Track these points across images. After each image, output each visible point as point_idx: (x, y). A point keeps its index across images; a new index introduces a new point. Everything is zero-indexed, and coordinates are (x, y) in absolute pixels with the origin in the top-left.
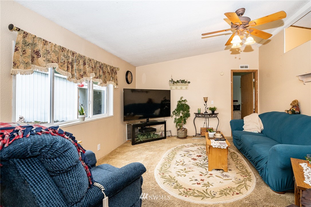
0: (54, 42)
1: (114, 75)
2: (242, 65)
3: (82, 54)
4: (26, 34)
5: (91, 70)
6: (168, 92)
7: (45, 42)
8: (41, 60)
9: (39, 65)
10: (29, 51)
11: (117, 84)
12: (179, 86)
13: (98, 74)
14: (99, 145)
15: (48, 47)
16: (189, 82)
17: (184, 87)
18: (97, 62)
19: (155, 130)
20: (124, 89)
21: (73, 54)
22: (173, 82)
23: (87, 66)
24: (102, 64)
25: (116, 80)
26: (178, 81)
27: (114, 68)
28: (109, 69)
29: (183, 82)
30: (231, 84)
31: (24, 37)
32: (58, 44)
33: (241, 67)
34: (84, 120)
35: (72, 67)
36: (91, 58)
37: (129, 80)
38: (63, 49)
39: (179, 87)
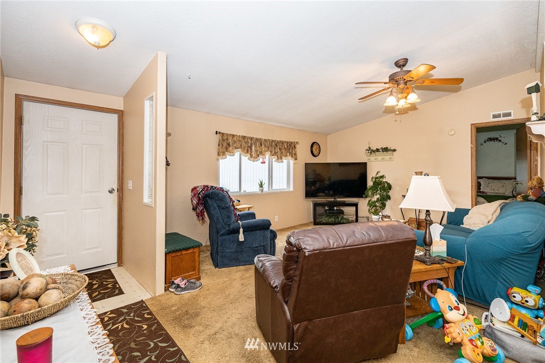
0: (238, 134)
1: (292, 150)
2: (496, 113)
3: (259, 137)
4: (223, 134)
5: (267, 149)
6: (364, 165)
7: (233, 136)
8: (231, 148)
9: (230, 152)
10: (225, 144)
11: (296, 159)
12: (380, 156)
13: (273, 152)
14: (276, 217)
15: (235, 139)
16: (394, 150)
17: (387, 157)
18: (272, 141)
19: (342, 212)
20: (305, 163)
21: (252, 139)
22: (371, 151)
23: (263, 146)
24: (278, 142)
25: (295, 154)
26: (378, 150)
27: (292, 143)
28: (285, 145)
29: (386, 150)
30: (472, 148)
31: (222, 136)
32: (241, 135)
33: (494, 117)
34: (262, 192)
35: (251, 149)
36: (266, 138)
37: (315, 152)
38: (244, 137)
39: (380, 158)
